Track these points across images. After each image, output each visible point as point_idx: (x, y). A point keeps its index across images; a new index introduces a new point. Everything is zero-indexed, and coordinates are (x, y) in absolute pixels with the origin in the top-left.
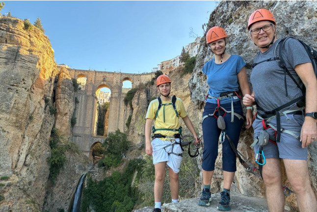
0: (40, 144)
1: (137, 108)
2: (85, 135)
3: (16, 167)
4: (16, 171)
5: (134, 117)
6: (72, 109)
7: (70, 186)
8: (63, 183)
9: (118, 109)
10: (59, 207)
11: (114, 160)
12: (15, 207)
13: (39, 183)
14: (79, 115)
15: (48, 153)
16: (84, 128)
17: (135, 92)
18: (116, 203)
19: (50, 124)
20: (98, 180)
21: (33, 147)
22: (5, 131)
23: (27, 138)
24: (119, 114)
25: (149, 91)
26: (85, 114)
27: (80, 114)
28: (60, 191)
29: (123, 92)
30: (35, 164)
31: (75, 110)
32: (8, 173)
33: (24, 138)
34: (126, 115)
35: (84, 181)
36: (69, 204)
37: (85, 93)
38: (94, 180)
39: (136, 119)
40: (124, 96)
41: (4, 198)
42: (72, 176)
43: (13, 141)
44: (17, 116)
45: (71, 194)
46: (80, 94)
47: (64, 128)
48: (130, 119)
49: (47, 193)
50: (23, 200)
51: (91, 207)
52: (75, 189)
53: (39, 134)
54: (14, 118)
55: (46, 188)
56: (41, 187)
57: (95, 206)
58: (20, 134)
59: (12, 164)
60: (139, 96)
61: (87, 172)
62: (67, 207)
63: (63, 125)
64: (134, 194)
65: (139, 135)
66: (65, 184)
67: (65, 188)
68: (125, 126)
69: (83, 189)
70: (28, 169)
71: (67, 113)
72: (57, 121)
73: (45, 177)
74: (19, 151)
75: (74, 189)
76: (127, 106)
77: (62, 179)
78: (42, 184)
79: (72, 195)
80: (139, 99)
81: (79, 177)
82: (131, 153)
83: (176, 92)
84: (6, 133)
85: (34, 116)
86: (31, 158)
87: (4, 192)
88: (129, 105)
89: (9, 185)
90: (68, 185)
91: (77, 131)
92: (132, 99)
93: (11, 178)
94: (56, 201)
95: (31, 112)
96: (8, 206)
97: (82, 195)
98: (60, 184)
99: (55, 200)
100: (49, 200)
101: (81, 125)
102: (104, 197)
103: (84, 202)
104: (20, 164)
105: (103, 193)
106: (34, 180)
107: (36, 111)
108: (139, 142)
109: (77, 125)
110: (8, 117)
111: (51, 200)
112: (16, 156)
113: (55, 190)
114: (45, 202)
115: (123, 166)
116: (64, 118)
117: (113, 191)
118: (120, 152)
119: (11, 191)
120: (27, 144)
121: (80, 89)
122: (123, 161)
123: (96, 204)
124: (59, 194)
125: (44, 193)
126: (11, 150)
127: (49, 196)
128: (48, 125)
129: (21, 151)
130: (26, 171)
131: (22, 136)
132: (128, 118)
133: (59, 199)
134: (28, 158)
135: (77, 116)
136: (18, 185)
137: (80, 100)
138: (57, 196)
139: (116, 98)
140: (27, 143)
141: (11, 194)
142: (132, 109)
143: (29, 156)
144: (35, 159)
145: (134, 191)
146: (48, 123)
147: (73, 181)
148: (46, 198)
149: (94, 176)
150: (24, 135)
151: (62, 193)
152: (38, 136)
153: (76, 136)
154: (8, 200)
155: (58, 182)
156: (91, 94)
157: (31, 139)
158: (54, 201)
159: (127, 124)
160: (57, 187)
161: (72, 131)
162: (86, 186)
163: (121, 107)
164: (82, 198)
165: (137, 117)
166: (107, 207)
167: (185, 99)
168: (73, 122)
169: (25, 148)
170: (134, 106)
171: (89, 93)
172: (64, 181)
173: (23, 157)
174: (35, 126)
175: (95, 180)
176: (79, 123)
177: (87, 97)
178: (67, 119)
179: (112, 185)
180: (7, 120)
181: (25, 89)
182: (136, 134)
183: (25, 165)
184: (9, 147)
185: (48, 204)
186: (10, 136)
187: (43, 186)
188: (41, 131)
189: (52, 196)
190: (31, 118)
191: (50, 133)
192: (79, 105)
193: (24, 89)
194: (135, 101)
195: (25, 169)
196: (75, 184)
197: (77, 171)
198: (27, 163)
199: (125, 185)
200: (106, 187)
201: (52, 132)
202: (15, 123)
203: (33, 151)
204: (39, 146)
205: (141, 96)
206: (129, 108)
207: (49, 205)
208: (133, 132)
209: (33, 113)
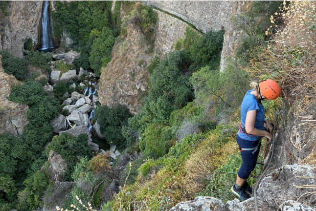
7: (33, 10)
8: (22, 8)
10: (24, 38)
18: (94, 32)
28: (19, 19)
36: (36, 31)
45: (37, 20)
49: (3, 25)
51: (65, 35)
52: (41, 13)
57: (69, 34)
62: (34, 35)
64: (116, 23)
66: (24, 9)
67: (26, 14)
69: (51, 13)
75: (38, 14)
77: (17, 4)
79: (39, 20)
90: (29, 10)
94: (18, 32)
97: (52, 20)
98: (17, 11)
99: (16, 30)
100: (7, 32)
102: (80, 22)
103: (55, 28)
105: (77, 18)
111: (11, 32)
113: (13, 19)
114: (3, 36)
117: (89, 16)
123: (70, 31)
124: (20, 23)
127: (7, 27)
133: (22, 29)
138: (18, 26)
145: (116, 19)
147: (35, 4)
148: (2, 30)
151: (24, 20)
155: (14, 9)
160: (14, 15)
162: (54, 9)
164: (52, 24)
166: (84, 35)
172: (22, 6)
179: (87, 9)
185: (7, 37)
189: (9, 26)
196: (38, 7)
199: (103, 10)
200: (80, 11)
207: (9, 39)
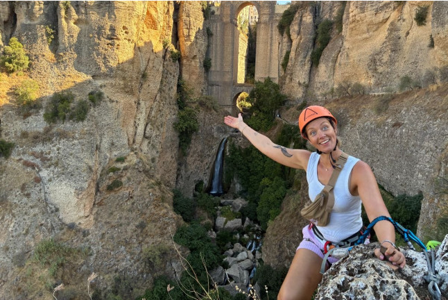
0: (161, 108)
1: (298, 40)
2: (225, 83)
3: (134, 142)
4: (135, 147)
5: (292, 55)
6: (203, 48)
7: (208, 153)
8: (199, 150)
9: (269, 40)
10: (197, 179)
11: (263, 122)
12: (135, 193)
13: (166, 156)
14: (214, 55)
15: (174, 117)
16: (223, 73)
17: (295, 13)
18: (265, 181)
19: (174, 76)
20: (243, 147)
21: (153, 113)
22: (113, 101)
23: (142, 103)
24: (271, 50)
25: (319, 8)
26: (222, 53)
27: (216, 53)
28: (195, 160)
29: (276, 12)
30: (156, 136)
31: (208, 46)
32: (125, 151)
33: (139, 104)
34: (281, 51)
35: (225, 147)
36: (209, 174)
37: (222, 20)
38: (237, 147)
39: (295, 59)
40: (278, 18)
41: (121, 183)
42: (209, 141)
43: (124, 112)
44: (124, 79)
46: (214, 21)
47: (194, 77)
48: (287, 58)
49: (180, 164)
50: (144, 184)
51: (235, 180)
52: (215, 157)
53: (158, 95)
54: (122, 83)
55: (177, 160)
56: (169, 159)
57: (240, 180)
58: (133, 100)
59: (129, 140)
60: (301, 20)
61: (229, 135)
62: (206, 177)
63: (193, 73)
64: (289, 173)
65: (300, 84)
66: (201, 151)
67: (202, 156)
68: (281, 67)
69: (225, 157)
70: (149, 143)
71: (195, 56)
72: (184, 68)
73: (173, 148)
74: (135, 122)
75: (213, 157)
76: (282, 36)
77: (196, 146)
78: (170, 156)
79: (212, 163)
80: (300, 24)
81: (219, 142)
82: (288, 112)
83: (362, 15)
84: (114, 103)
85: (148, 72)
86: (151, 129)
87: (122, 176)
88: (285, 35)
89: (126, 169)
90: (206, 152)
91: (214, 78)
92: (290, 25)
93: (129, 159)
94: (192, 172)
95: (142, 69)
96: (128, 192)
97: (224, 163)
98: (194, 152)
99: (190, 171)
100: (183, 172)
101: (218, 69)
102: (251, 169)
103: (227, 172)
104: (139, 138)
105: (250, 165)
106: (158, 155)
107: (151, 65)
108: (300, 95)
109: (213, 69)
110: (114, 82)
111: (186, 172)
112: (131, 129)
113: (190, 159)
114: (178, 175)
115: (275, 131)
116: (193, 63)
117: (262, 164)
118: (272, 110)
119: (128, 174)
120: (144, 112)
121: (213, 13)
122: (276, 124)
123: (241, 178)
124: (195, 165)
125: (175, 165)
126: (125, 123)
127: (183, 167)
128: (170, 78)
129: (137, 122)
130: (148, 145)
131: (135, 102)
132: (284, 55)
133: (196, 171)
134: (148, 129)
135: (212, 56)
136: (136, 167)
137: (214, 32)
138: (193, 167)
139: (265, 23)
140: (144, 110)
141: (129, 179)
142: (291, 41)
143: (149, 126)
144: (156, 129)
146: (171, 74)
147: (212, 147)
148: (179, 170)
149: (238, 141)
150: (139, 100)
151: (199, 162)
152: (158, 98)
153: (213, 85)
154: (127, 185)
155: (192, 151)
156: (229, 20)
157: (148, 103)
158: (189, 173)
159: (283, 65)
160: (191, 156)
161: (206, 79)
162: (228, 154)
163: (274, 38)
164: (224, 168)
165: (297, 55)
166: (255, 183)
167: (378, 27)
168: (207, 65)
169: (142, 117)
170: (294, 36)
171: (226, 19)
172: (200, 148)
173: (141, 129)
174: (152, 85)
175: (239, 147)
176: (216, 66)
177: (224, 24)
178: (197, 64)
179: (260, 156)
180: (112, 86)
181: (129, 40)
182: (294, 83)
183: (145, 137)
184: (121, 120)
185: (182, 177)
186: (120, 107)
187: (172, 157)
188: (161, 90)
189: (185, 167)
190: (144, 76)
191: (175, 88)
192: (213, 39)
193: (127, 42)
194: (294, 28)
195: (146, 142)
196: (214, 151)
197: (215, 134)
198: (147, 135)
200: (253, 158)
201: (179, 86)
202: (123, 89)
203: (153, 119)
204: (160, 111)
205: (304, 19)
206: (285, 40)
207: (184, 179)
208: (291, 79)
209: (146, 69)
